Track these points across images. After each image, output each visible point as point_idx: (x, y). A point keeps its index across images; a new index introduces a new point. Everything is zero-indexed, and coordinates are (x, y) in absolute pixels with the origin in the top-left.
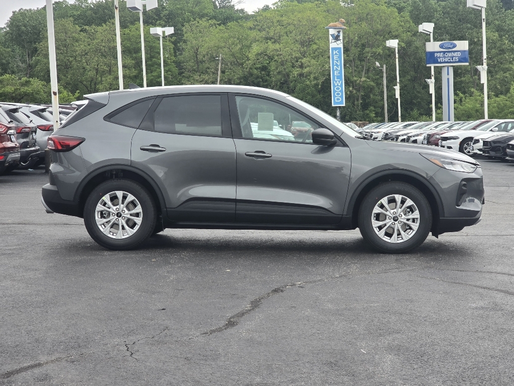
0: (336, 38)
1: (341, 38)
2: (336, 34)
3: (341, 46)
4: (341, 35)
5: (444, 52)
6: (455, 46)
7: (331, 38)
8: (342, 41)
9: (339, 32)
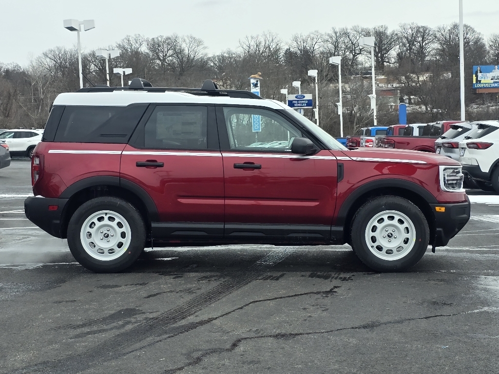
0: (256, 85)
1: (259, 85)
2: (256, 82)
3: (259, 91)
4: (259, 83)
5: (298, 101)
6: (304, 97)
7: (252, 85)
8: (259, 87)
9: (257, 81)
